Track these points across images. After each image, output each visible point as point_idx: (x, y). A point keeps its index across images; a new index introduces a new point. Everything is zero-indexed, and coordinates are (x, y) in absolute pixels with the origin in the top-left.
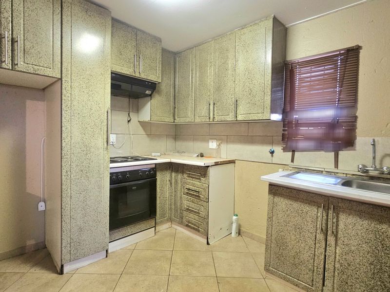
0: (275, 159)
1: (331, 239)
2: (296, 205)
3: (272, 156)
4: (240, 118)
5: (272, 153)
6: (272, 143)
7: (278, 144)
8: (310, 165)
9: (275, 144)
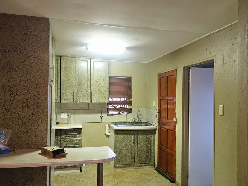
0: (103, 120)
1: (136, 145)
2: (125, 136)
3: (102, 119)
4: (94, 101)
5: (101, 117)
6: (102, 113)
7: (104, 113)
8: (118, 121)
9: (103, 113)
